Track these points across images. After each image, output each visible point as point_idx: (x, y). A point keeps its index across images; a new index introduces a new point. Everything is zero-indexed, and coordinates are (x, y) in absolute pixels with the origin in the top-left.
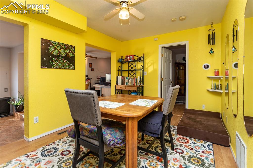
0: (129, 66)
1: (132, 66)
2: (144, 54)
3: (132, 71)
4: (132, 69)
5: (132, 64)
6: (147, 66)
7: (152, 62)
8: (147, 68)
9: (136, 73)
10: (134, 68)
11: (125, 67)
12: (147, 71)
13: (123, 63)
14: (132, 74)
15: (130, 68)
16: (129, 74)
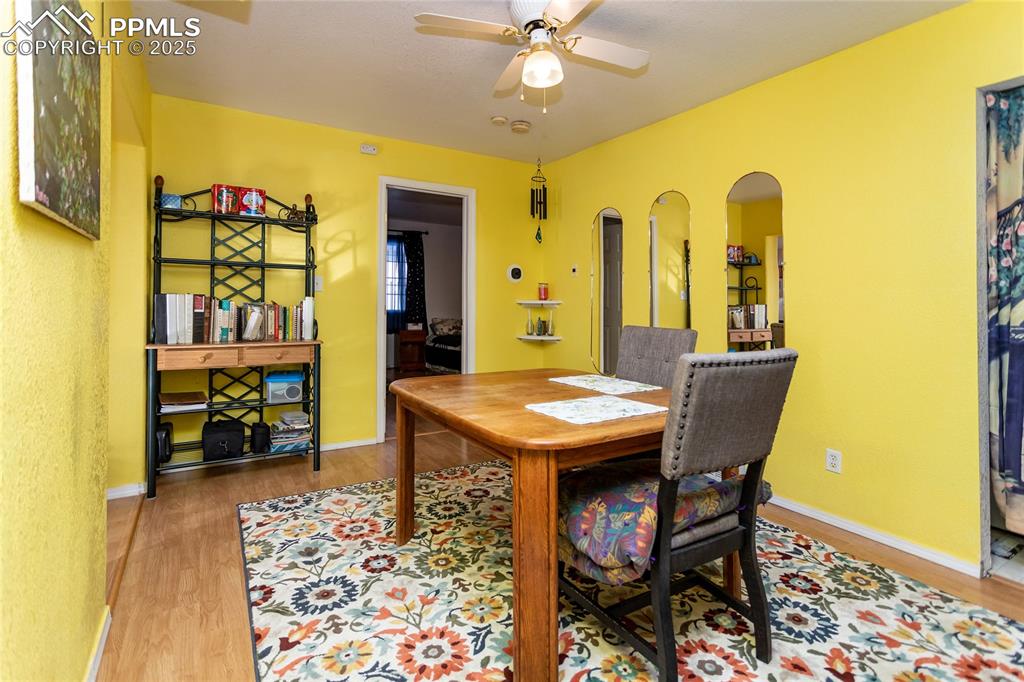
0: (215, 242)
1: (239, 243)
2: (308, 198)
3: (239, 268)
4: (238, 259)
5: (237, 234)
6: (325, 250)
7: (348, 237)
8: (325, 261)
9: (263, 279)
10: (254, 254)
11: (188, 240)
12: (326, 273)
13: (164, 217)
14: (238, 283)
15: (222, 253)
16: (214, 282)
